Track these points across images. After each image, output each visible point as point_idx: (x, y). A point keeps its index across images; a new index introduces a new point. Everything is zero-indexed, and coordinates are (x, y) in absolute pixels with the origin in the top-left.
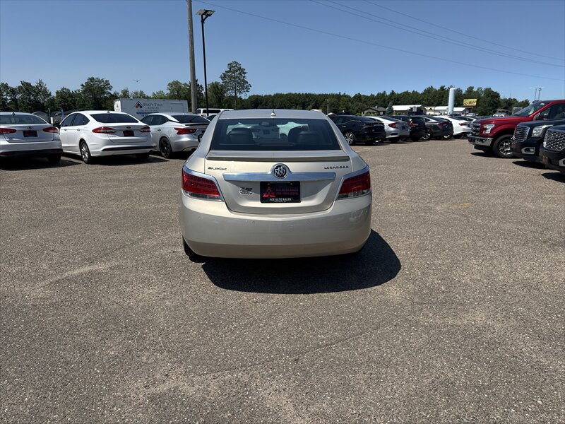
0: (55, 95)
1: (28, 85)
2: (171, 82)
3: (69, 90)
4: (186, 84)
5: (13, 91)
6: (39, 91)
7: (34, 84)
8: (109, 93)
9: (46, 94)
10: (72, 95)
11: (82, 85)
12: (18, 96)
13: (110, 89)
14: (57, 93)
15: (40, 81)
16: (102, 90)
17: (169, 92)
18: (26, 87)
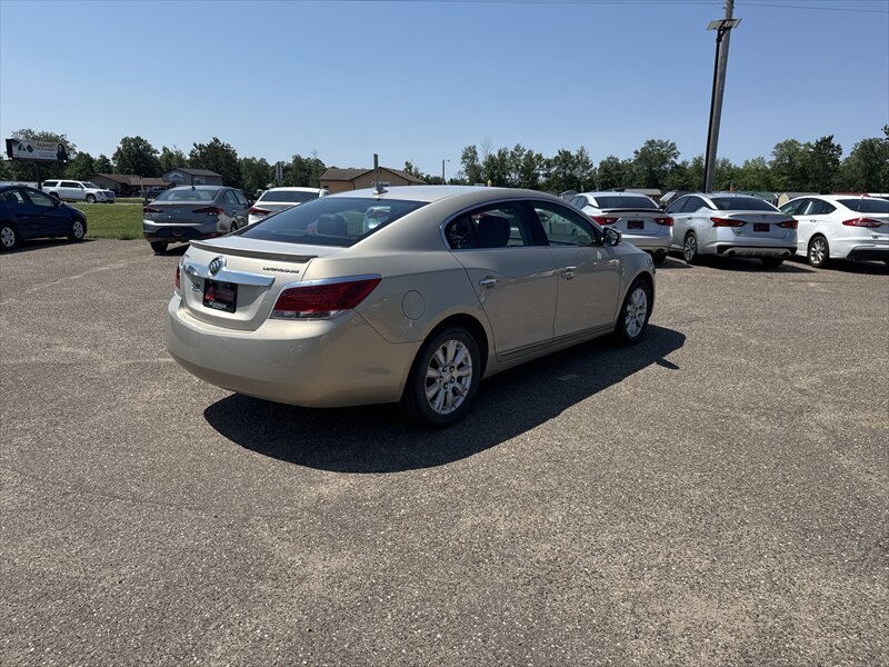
0: (598, 166)
1: (567, 154)
2: (782, 142)
3: (617, 159)
4: (809, 145)
5: (549, 164)
6: (579, 162)
7: (574, 153)
8: (673, 163)
9: (586, 165)
10: (618, 167)
11: (636, 152)
12: (553, 170)
13: (676, 157)
14: (601, 164)
15: (582, 148)
16: (664, 159)
17: (774, 158)
18: (565, 158)
